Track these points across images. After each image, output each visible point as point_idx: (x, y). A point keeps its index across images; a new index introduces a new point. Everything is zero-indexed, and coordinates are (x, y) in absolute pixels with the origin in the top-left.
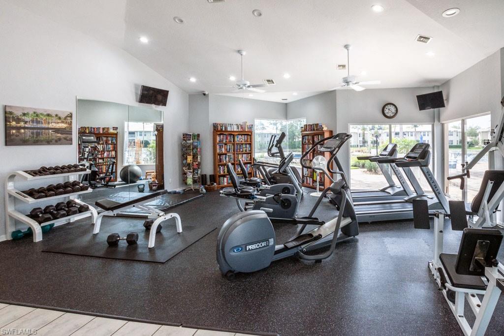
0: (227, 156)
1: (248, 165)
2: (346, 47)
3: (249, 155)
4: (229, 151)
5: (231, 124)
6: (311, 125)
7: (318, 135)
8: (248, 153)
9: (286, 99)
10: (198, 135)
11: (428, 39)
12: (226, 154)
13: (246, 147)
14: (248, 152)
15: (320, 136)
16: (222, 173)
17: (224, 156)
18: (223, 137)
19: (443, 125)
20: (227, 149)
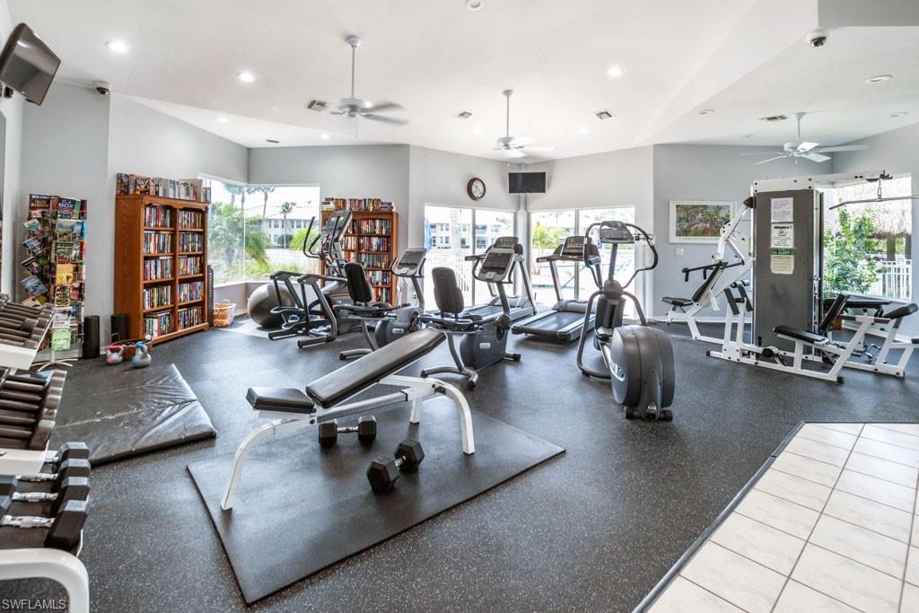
0: (159, 263)
1: (199, 284)
2: (508, 93)
3: (198, 258)
4: (163, 251)
5: (174, 182)
6: (360, 201)
7: (374, 220)
8: (196, 256)
9: (277, 142)
10: (83, 204)
11: (610, 116)
12: (156, 258)
13: (193, 241)
14: (197, 252)
15: (377, 222)
16: (147, 308)
17: (153, 262)
18: (150, 212)
19: (529, 215)
20: (159, 243)
